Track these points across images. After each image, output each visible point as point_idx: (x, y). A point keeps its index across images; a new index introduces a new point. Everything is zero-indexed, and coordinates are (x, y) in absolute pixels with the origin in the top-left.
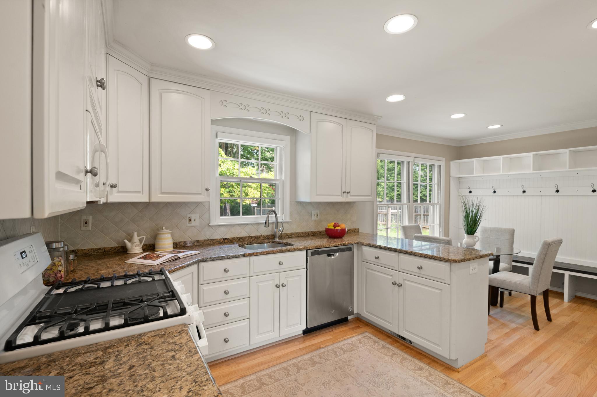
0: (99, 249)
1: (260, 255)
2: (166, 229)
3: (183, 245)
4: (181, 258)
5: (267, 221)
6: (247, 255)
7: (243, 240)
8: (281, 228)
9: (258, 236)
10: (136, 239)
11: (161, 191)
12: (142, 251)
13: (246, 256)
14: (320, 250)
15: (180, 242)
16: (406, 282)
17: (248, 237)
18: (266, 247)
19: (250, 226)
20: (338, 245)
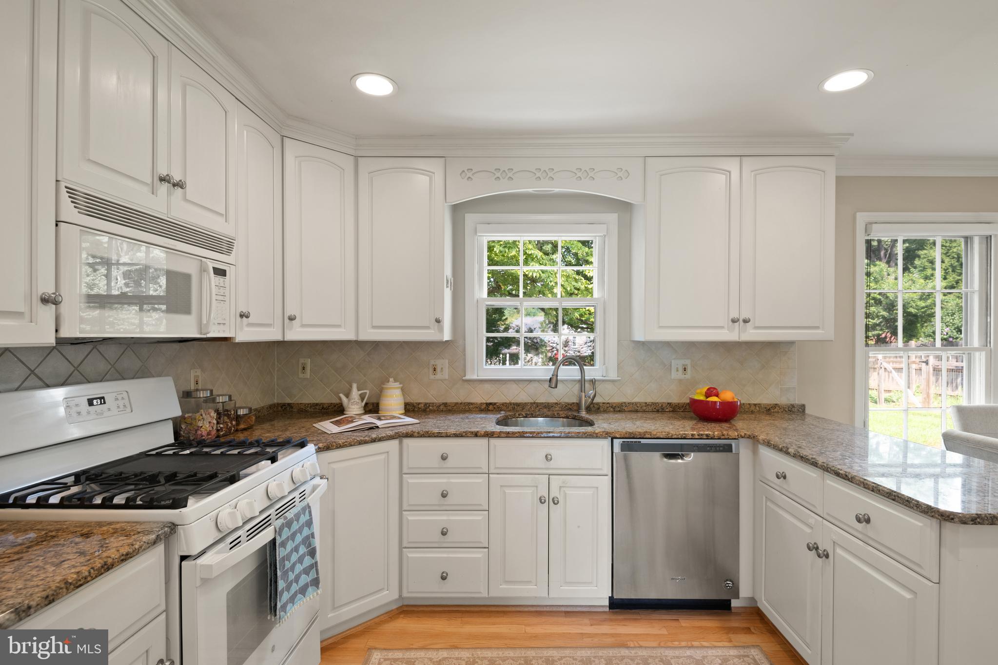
0: (317, 404)
1: (506, 437)
2: (395, 381)
3: (423, 408)
4: (379, 427)
5: (555, 377)
6: (482, 434)
7: (521, 408)
8: (591, 392)
9: (549, 403)
10: (355, 393)
11: (372, 324)
12: (363, 412)
13: (480, 437)
14: (643, 441)
15: (419, 404)
16: (839, 551)
17: (531, 403)
18: (558, 426)
19: (536, 385)
20: (691, 437)
